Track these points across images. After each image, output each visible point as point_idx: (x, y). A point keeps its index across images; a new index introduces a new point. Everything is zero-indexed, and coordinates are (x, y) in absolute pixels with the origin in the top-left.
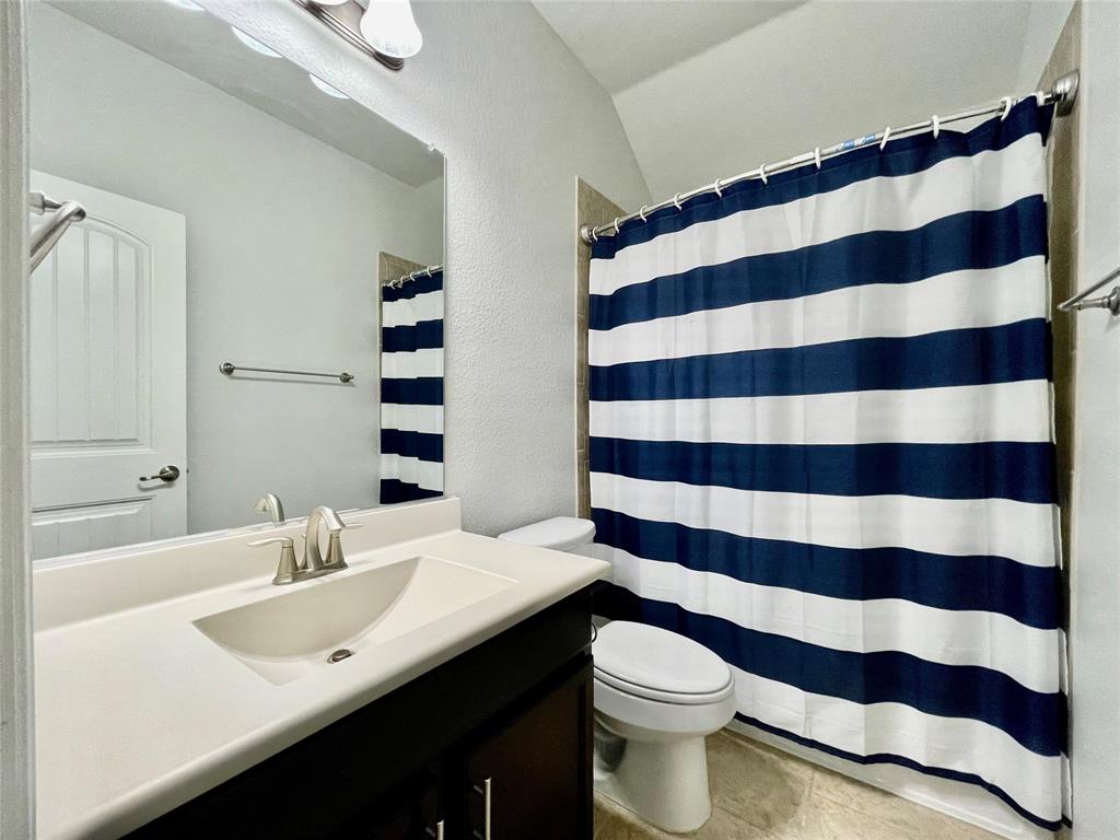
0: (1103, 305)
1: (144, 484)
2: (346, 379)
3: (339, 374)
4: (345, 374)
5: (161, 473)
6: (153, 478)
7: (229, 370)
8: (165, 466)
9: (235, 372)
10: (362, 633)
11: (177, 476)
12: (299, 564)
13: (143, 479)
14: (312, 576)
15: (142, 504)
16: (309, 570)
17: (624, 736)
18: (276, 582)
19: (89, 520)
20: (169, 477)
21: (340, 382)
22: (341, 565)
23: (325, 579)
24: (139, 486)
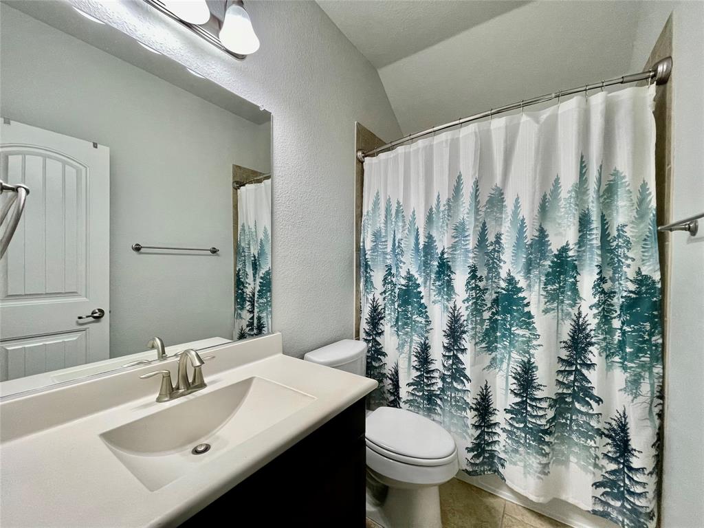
0: (685, 229)
1: (81, 321)
2: (214, 251)
3: (209, 249)
4: (214, 248)
5: (92, 314)
6: (87, 317)
7: (138, 249)
8: (95, 308)
9: (142, 250)
10: (215, 431)
11: (103, 315)
12: (174, 387)
13: (80, 318)
14: (182, 395)
15: (79, 334)
16: (181, 391)
17: (387, 484)
18: (159, 400)
19: (46, 345)
20: (98, 316)
21: (211, 253)
22: (203, 385)
23: (190, 397)
24: (77, 322)
